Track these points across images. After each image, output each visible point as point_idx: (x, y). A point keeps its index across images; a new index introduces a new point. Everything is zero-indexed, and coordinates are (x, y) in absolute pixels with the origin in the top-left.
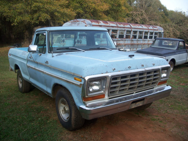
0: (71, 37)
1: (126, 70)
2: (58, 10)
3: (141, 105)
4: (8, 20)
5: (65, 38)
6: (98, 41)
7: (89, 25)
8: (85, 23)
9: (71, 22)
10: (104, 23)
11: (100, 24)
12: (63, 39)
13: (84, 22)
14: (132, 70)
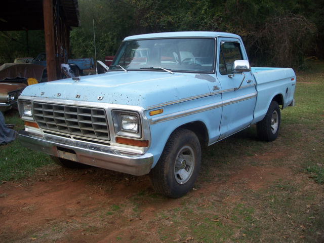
1: (54, 98)
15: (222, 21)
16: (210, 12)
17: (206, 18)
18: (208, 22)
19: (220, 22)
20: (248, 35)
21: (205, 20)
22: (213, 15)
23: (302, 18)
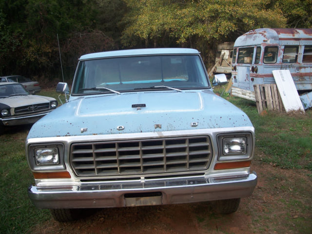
0: (245, 62)
1: (111, 133)
2: (248, 14)
3: (154, 203)
4: (171, 35)
5: (237, 63)
6: (293, 67)
7: (272, 38)
8: (265, 36)
9: (247, 35)
10: (306, 33)
11: (296, 36)
12: (234, 65)
13: (263, 34)
14: (125, 133)
15: (24, 38)
16: (8, 28)
17: (4, 35)
18: (8, 40)
19: (22, 39)
20: (53, 51)
21: (4, 37)
22: (12, 32)
23: (101, 33)
